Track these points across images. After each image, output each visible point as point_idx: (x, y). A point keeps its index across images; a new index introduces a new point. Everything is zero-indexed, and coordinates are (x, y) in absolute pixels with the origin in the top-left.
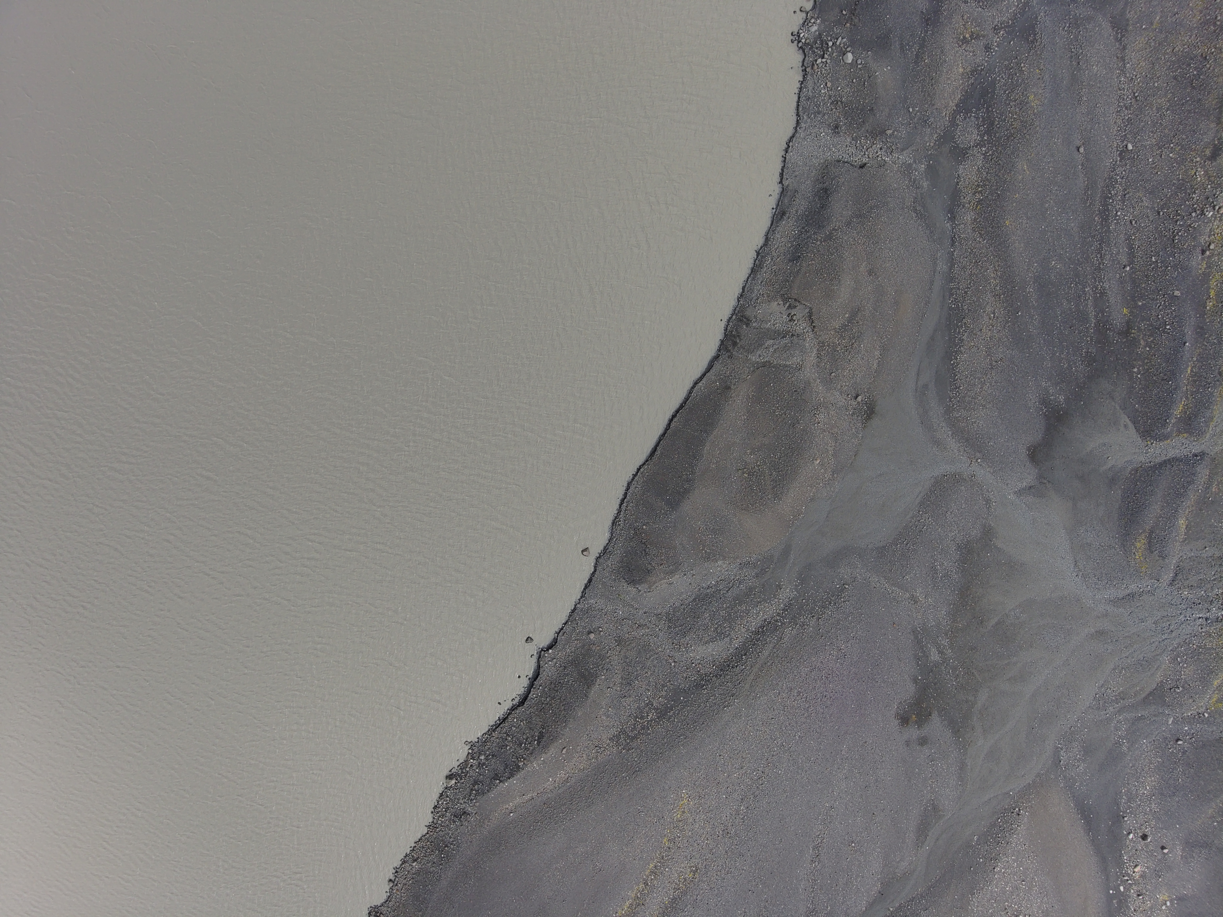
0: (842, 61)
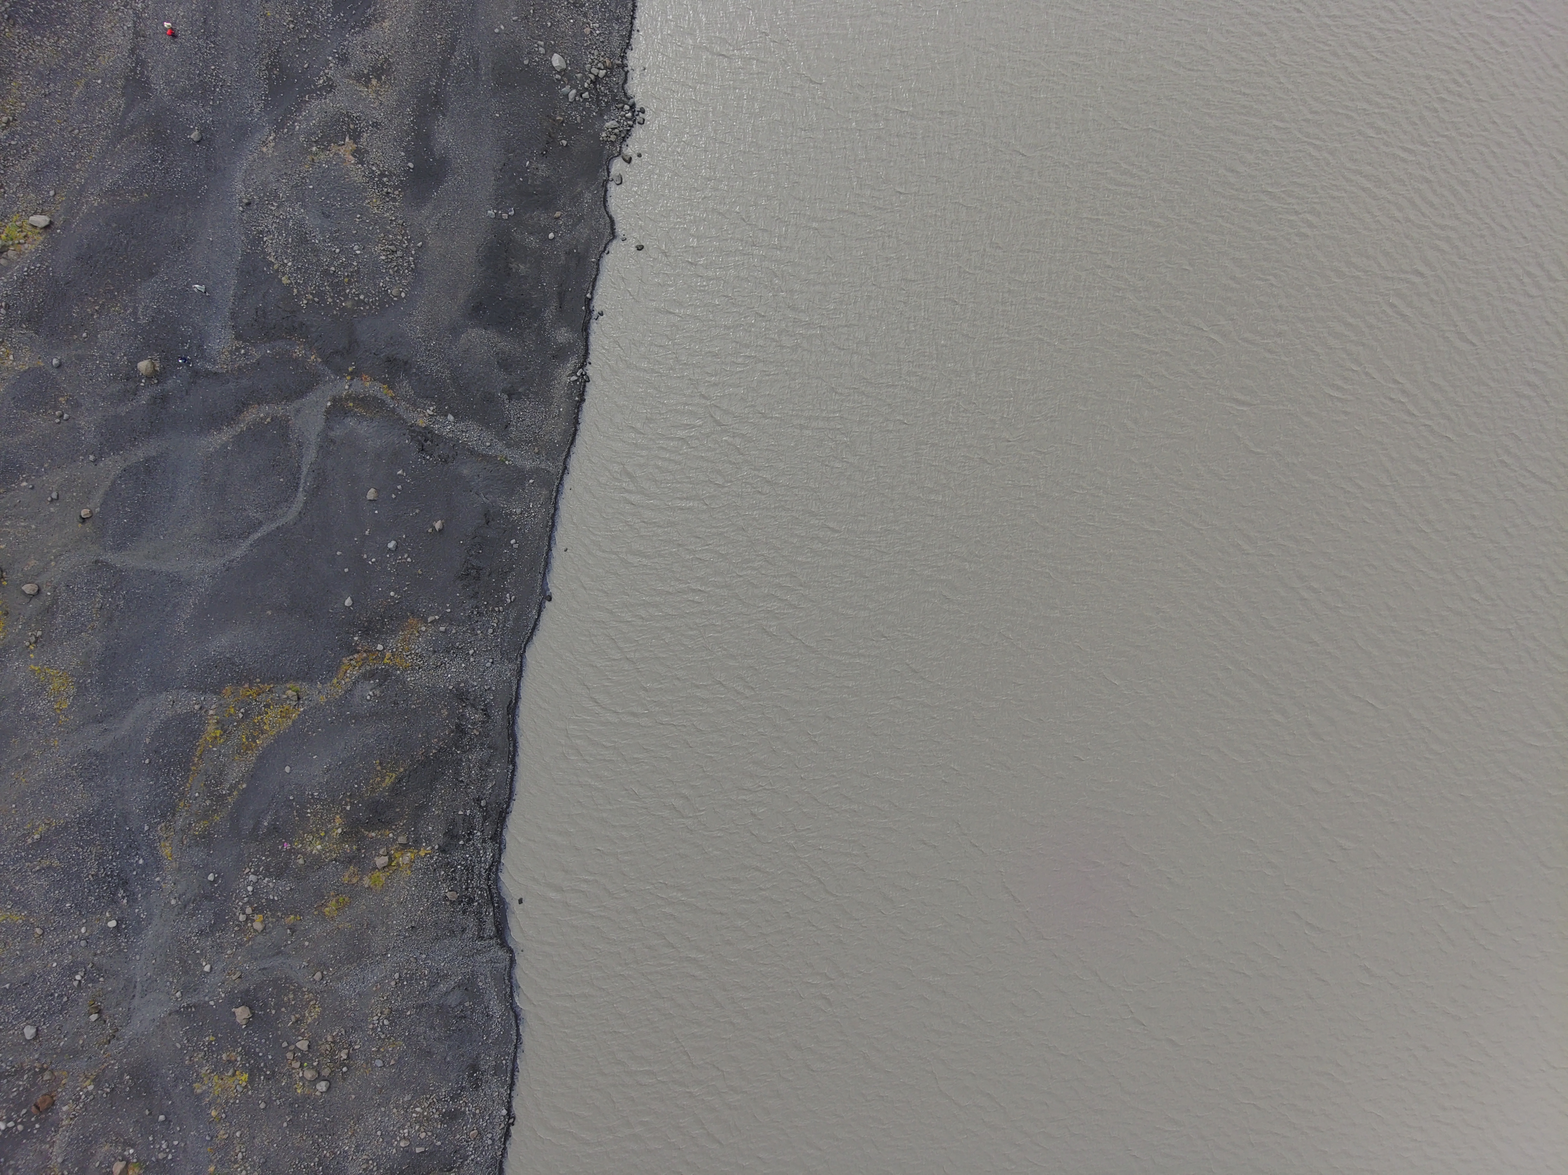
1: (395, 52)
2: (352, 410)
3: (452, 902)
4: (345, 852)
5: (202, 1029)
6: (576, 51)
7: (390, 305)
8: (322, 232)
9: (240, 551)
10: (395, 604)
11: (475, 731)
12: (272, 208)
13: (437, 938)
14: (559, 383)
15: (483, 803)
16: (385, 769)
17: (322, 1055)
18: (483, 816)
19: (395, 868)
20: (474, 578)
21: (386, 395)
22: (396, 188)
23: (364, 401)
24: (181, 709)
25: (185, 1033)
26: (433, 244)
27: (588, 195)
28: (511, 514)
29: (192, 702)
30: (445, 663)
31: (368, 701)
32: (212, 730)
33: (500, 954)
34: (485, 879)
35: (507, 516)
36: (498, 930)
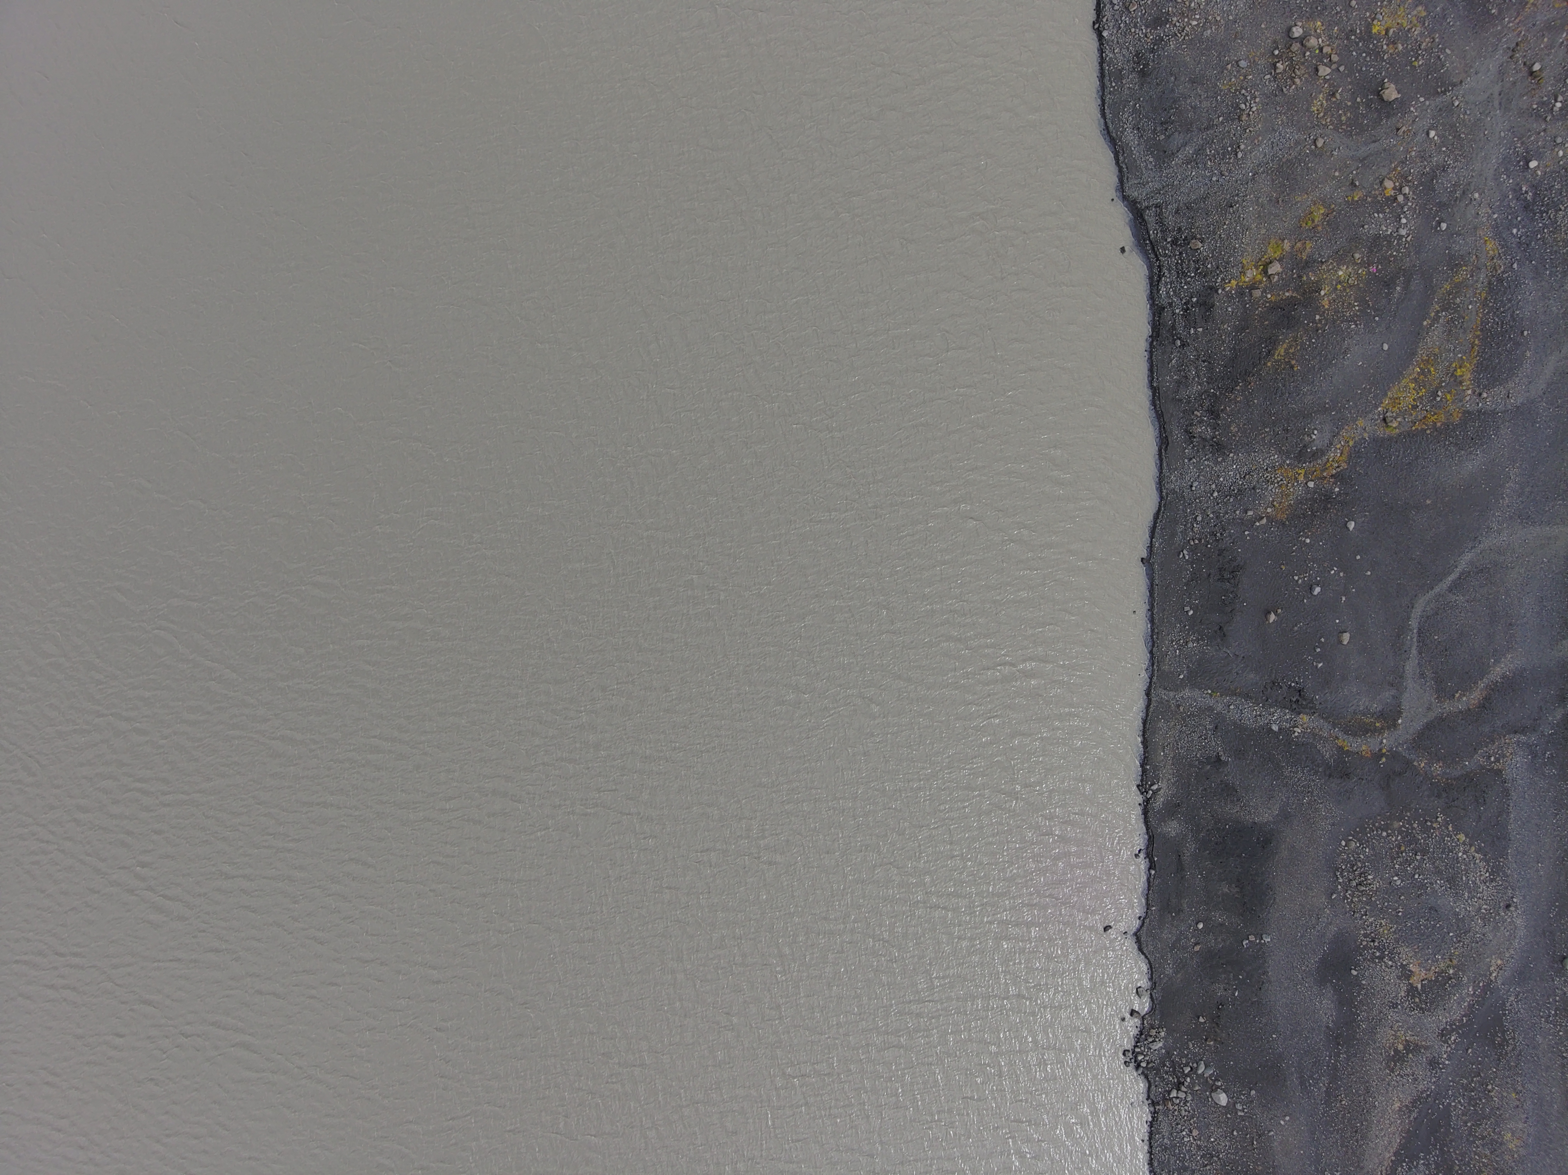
0: (1210, 1099)
1: (1385, 1080)
2: (1376, 719)
3: (1194, 237)
4: (1314, 272)
5: (1427, 72)
6: (1204, 1111)
7: (1355, 831)
8: (1434, 891)
9: (1465, 560)
10: (1303, 531)
11: (1199, 414)
12: (1485, 907)
13: (1204, 199)
14: (1169, 779)
15: (1178, 343)
16: (1286, 362)
17: (1303, 64)
18: (1175, 329)
19: (1260, 264)
20: (1225, 570)
21: (1344, 740)
22: (1365, 948)
23: (1365, 731)
24: (1499, 391)
25: (1443, 66)
26: (1321, 899)
27: (1169, 971)
28: (1198, 640)
29: (1492, 399)
30: (1241, 478)
31: (1315, 429)
32: (1466, 373)
33: (1136, 193)
34: (1163, 266)
35: (1202, 637)
36: (1142, 216)
